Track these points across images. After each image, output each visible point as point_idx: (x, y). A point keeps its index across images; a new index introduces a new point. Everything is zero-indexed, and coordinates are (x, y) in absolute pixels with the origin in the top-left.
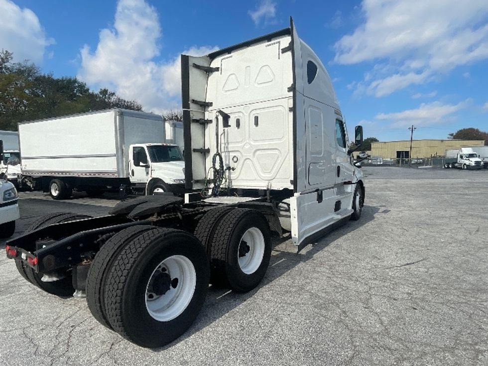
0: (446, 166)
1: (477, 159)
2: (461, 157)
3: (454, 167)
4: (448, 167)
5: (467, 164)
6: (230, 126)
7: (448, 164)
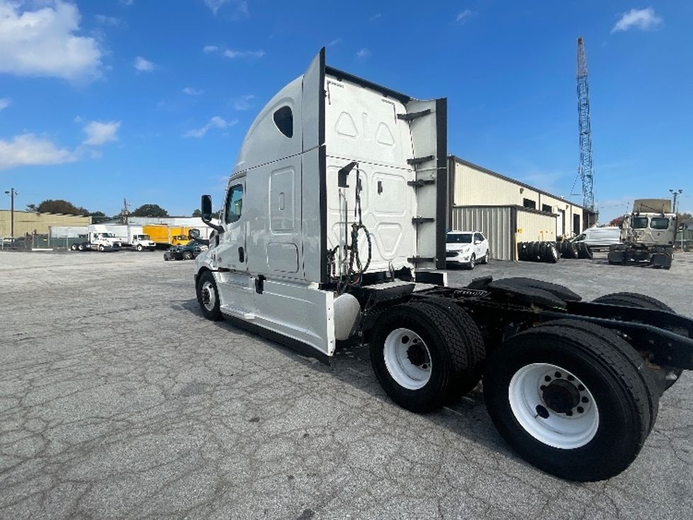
0: (74, 248)
1: (115, 240)
2: (96, 236)
3: (86, 250)
4: (77, 249)
5: (105, 245)
6: (348, 186)
7: (77, 245)
